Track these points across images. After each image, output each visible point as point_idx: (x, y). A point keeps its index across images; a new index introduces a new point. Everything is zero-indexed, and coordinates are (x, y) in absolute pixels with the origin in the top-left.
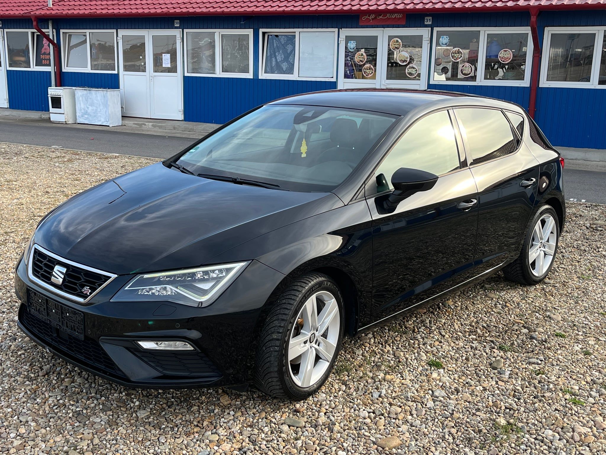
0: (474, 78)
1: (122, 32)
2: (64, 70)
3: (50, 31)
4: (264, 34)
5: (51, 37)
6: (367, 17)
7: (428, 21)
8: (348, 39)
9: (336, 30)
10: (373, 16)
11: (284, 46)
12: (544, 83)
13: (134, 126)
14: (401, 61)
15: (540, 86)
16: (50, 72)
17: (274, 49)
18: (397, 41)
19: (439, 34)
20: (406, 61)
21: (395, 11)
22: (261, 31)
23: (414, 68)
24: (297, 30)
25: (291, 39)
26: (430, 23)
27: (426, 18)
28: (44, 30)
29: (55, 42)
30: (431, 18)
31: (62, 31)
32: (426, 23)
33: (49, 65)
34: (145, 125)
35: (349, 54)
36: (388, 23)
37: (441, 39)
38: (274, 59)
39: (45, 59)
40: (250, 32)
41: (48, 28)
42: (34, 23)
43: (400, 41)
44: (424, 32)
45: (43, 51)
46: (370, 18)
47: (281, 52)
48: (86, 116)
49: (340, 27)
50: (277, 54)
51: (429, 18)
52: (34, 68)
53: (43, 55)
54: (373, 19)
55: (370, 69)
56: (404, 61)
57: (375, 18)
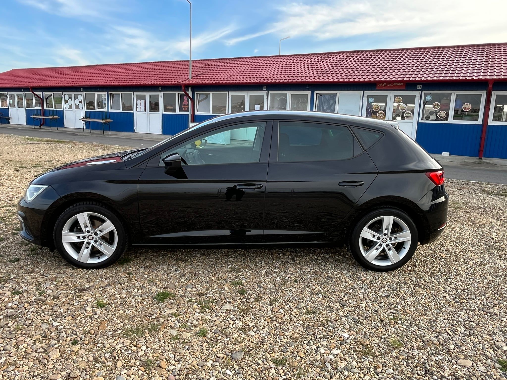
0: (446, 119)
1: (231, 93)
2: (195, 114)
3: (190, 93)
4: (317, 94)
5: (190, 95)
6: (381, 85)
7: (419, 87)
8: (369, 97)
9: (362, 92)
10: (385, 84)
11: (328, 101)
12: (491, 122)
13: (238, 144)
14: (401, 109)
15: (488, 124)
16: (188, 115)
17: (322, 102)
18: (400, 98)
19: (426, 95)
20: (405, 109)
21: (398, 82)
22: (315, 92)
23: (409, 113)
24: (338, 92)
25: (334, 97)
26: (420, 88)
27: (418, 85)
28: (187, 92)
29: (192, 98)
30: (421, 85)
31: (196, 92)
32: (418, 88)
33: (188, 111)
34: (244, 144)
35: (369, 105)
36: (394, 88)
37: (427, 97)
38: (321, 108)
39: (184, 108)
40: (309, 93)
41: (189, 91)
42: (183, 88)
43: (401, 98)
44: (417, 94)
45: (184, 103)
46: (383, 85)
47: (326, 104)
48: (211, 139)
49: (364, 90)
50: (324, 105)
51: (420, 85)
52: (178, 112)
53: (184, 105)
54: (385, 86)
55: (382, 113)
56: (403, 110)
57: (386, 86)
